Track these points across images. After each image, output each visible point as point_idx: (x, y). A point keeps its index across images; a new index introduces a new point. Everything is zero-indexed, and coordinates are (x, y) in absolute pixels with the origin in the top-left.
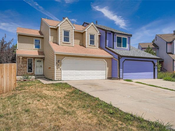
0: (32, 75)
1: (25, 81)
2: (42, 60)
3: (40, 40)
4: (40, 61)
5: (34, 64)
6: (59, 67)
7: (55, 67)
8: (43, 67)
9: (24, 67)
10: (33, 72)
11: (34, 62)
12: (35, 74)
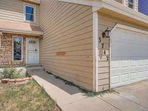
0: (20, 65)
1: (6, 82)
2: (38, 39)
3: (35, 8)
4: (34, 42)
5: (24, 47)
6: (105, 53)
7: (97, 51)
8: (38, 51)
9: (6, 51)
10: (22, 61)
11: (24, 44)
12: (26, 63)
